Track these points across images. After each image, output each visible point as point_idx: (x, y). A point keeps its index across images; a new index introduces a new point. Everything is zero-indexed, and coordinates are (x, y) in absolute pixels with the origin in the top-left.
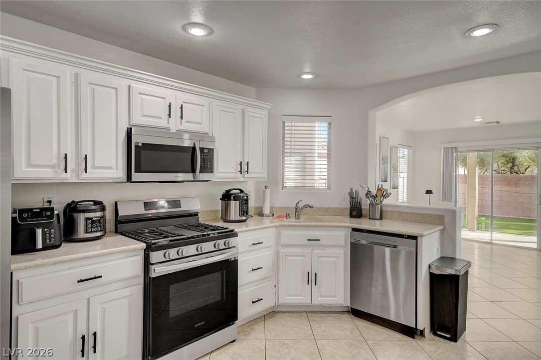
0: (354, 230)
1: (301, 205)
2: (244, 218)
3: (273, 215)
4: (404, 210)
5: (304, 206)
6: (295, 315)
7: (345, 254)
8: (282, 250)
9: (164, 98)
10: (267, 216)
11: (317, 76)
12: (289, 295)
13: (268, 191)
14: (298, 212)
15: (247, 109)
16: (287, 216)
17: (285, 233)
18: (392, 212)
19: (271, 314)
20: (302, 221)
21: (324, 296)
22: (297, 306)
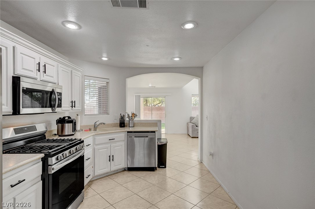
0: (128, 132)
1: (98, 123)
2: (74, 133)
3: (82, 130)
4: (143, 122)
5: (100, 123)
6: (102, 179)
7: (125, 144)
8: (96, 147)
9: (34, 58)
10: (79, 131)
11: (109, 59)
12: (100, 170)
13: (79, 117)
14: (95, 127)
15: (73, 71)
16: (90, 130)
17: (97, 138)
18: (137, 123)
19: (90, 183)
20: (98, 131)
21: (116, 166)
22: (102, 175)
